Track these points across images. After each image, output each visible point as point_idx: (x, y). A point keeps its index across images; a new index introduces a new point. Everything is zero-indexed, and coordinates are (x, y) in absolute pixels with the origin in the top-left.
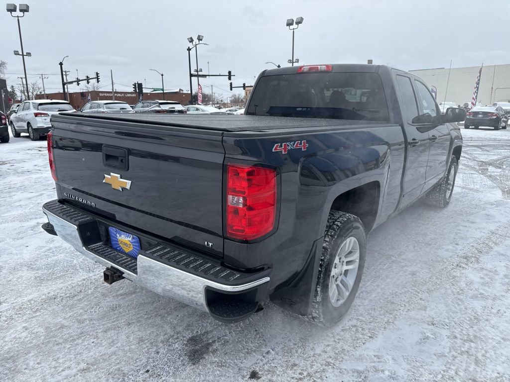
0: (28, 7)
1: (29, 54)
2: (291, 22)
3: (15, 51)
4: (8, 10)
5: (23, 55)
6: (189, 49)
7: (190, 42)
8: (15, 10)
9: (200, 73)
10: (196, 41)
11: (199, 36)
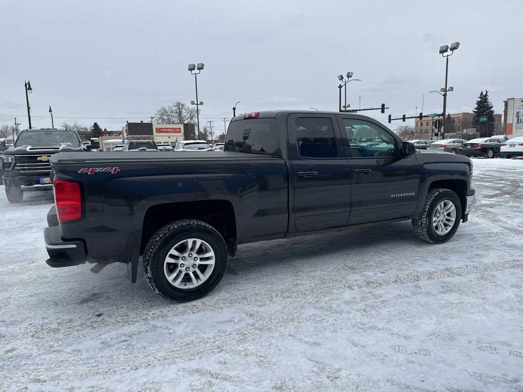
0: (203, 65)
1: (202, 103)
2: (445, 49)
3: (192, 102)
4: (189, 70)
5: (197, 104)
6: (340, 87)
7: (340, 80)
8: (194, 69)
9: (347, 109)
10: (345, 78)
11: (349, 73)
